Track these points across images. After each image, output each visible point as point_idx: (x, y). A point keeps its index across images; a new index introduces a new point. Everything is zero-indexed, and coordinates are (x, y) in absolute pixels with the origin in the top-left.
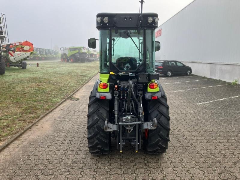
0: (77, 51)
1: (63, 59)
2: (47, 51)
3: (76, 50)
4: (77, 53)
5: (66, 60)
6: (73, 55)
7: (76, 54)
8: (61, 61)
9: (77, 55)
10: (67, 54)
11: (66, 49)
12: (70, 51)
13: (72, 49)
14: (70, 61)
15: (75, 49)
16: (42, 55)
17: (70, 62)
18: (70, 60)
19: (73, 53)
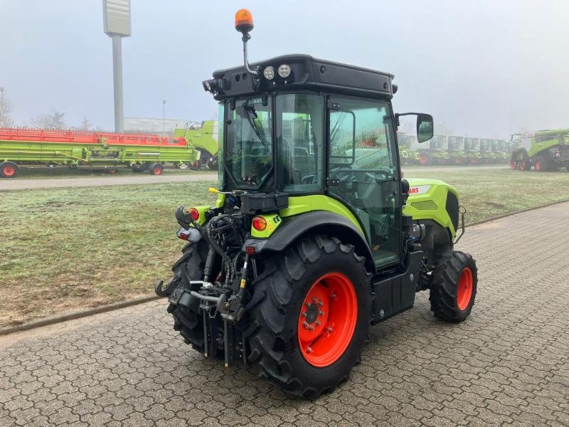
0: (556, 142)
1: (517, 164)
2: (485, 143)
3: (552, 138)
4: (554, 146)
5: (524, 164)
6: (544, 153)
7: (550, 150)
8: (510, 167)
9: (553, 151)
10: (528, 150)
11: (527, 136)
12: (537, 142)
13: (543, 135)
14: (533, 168)
15: (550, 136)
16: (472, 152)
17: (533, 171)
18: (535, 165)
19: (543, 148)
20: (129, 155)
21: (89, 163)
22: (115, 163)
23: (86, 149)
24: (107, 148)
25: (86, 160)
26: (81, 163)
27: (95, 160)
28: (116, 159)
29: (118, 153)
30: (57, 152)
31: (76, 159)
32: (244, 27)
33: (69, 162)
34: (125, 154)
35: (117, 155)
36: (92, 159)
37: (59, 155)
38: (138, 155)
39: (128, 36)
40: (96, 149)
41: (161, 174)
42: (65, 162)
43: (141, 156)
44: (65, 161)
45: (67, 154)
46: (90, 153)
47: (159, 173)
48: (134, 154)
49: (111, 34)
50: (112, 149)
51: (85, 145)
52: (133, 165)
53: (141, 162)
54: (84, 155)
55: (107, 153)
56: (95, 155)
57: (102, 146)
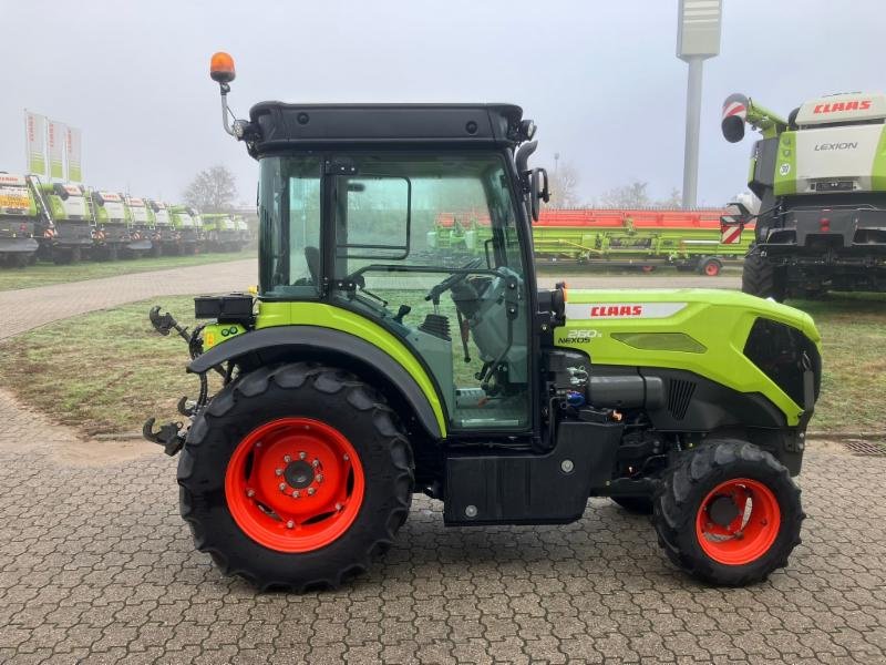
20: (668, 243)
21: (607, 256)
22: (646, 256)
23: (601, 235)
24: (632, 234)
25: (601, 252)
26: (594, 256)
27: (614, 251)
28: (648, 251)
29: (650, 240)
30: (561, 241)
31: (586, 251)
32: (222, 75)
33: (578, 254)
34: (660, 242)
35: (648, 244)
36: (610, 250)
37: (563, 244)
38: (682, 245)
39: (715, 55)
40: (617, 235)
41: (717, 274)
42: (572, 255)
43: (687, 245)
44: (572, 253)
45: (575, 243)
46: (607, 241)
47: (714, 272)
48: (676, 243)
49: (686, 58)
50: (641, 235)
51: (601, 230)
52: (674, 259)
53: (686, 256)
54: (598, 243)
55: (633, 242)
56: (614, 244)
57: (626, 231)
